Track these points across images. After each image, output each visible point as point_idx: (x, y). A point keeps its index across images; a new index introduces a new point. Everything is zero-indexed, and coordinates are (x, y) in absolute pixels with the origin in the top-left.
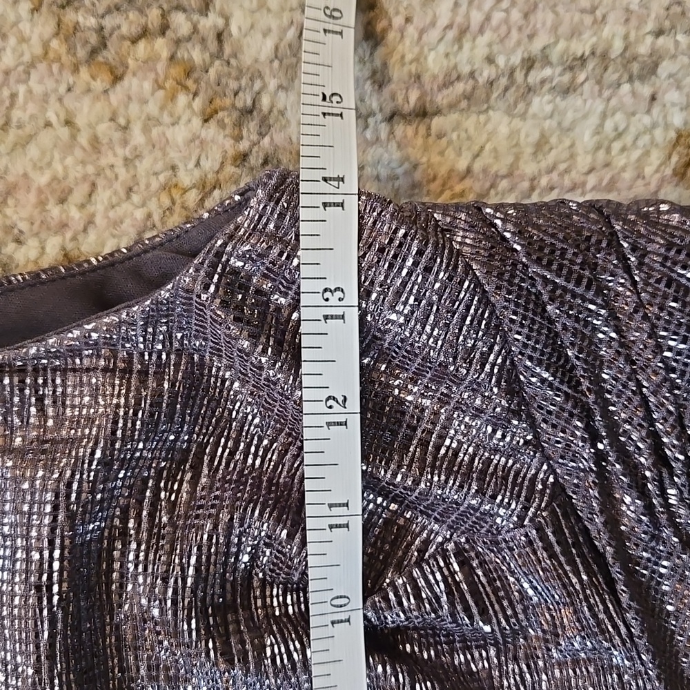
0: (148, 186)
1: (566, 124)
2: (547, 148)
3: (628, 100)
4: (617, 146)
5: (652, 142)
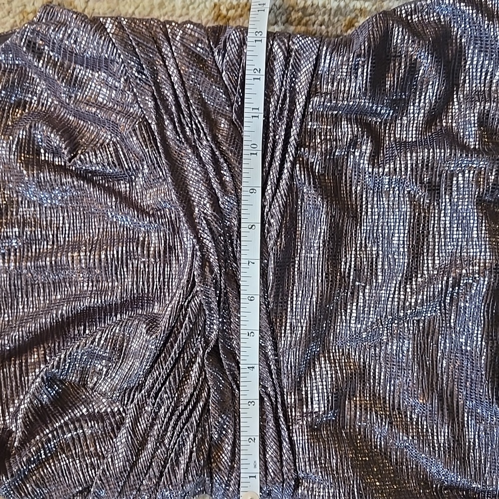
0: (16, 11)
2: (164, 7)
5: (205, 6)
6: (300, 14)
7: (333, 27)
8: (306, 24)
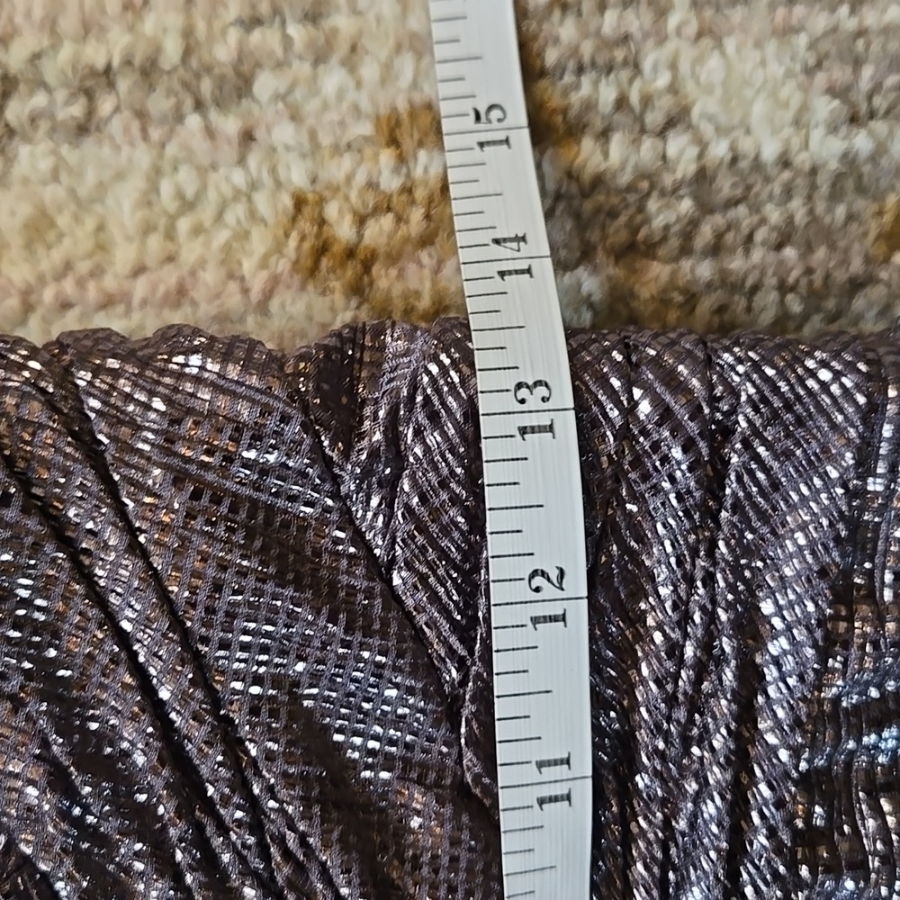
2: (51, 236)
3: (200, 144)
4: (184, 225)
5: (253, 214)
6: (686, 205)
7: (832, 247)
8: (716, 249)
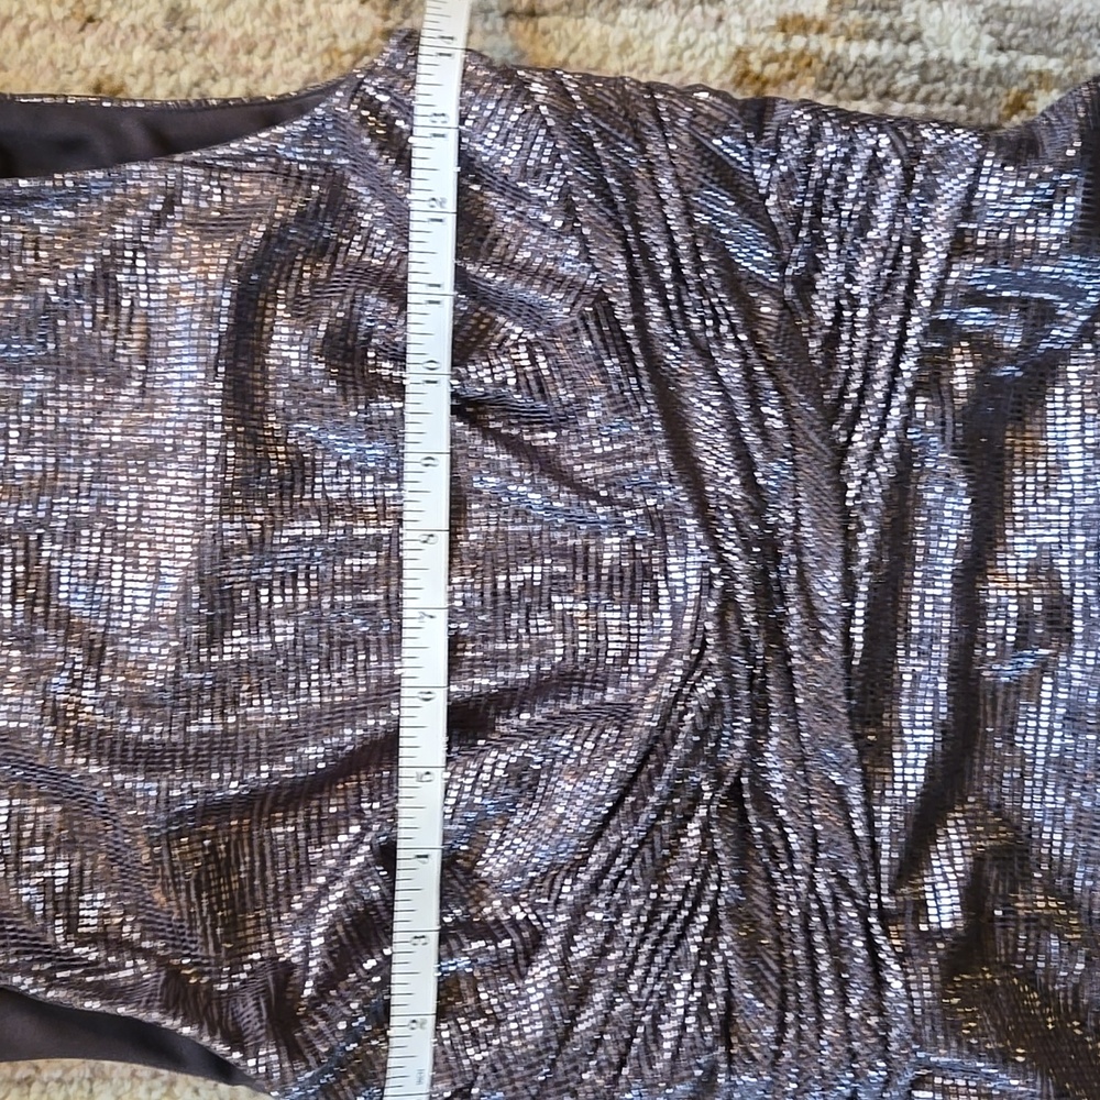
0: (314, 48)
1: (647, 32)
2: (630, 51)
3: (699, 19)
4: (687, 54)
5: (717, 54)
7: (983, 108)
8: (926, 101)
